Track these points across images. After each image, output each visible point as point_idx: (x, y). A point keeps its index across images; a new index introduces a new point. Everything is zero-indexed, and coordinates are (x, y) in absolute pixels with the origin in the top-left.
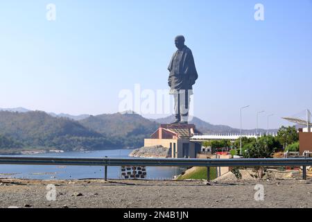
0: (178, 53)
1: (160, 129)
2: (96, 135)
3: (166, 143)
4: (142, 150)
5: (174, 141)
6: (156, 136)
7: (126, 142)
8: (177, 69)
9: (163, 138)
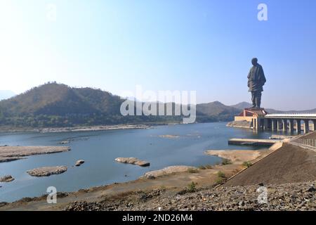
0: (254, 68)
1: (244, 111)
2: (203, 115)
3: (249, 119)
4: (233, 123)
5: (255, 117)
6: (242, 115)
7: (219, 118)
8: (254, 77)
9: (246, 116)
